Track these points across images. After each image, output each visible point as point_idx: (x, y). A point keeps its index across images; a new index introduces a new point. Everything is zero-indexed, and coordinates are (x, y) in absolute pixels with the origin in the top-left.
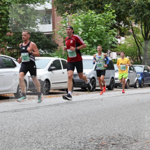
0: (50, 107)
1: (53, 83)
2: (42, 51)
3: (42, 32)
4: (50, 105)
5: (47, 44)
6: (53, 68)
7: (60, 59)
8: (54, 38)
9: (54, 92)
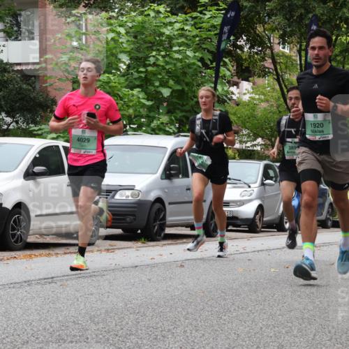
0: (28, 288)
1: (36, 216)
2: (9, 120)
3: (7, 64)
4: (29, 283)
5: (22, 99)
6: (38, 169)
7: (61, 144)
8: (46, 82)
9: (41, 240)
